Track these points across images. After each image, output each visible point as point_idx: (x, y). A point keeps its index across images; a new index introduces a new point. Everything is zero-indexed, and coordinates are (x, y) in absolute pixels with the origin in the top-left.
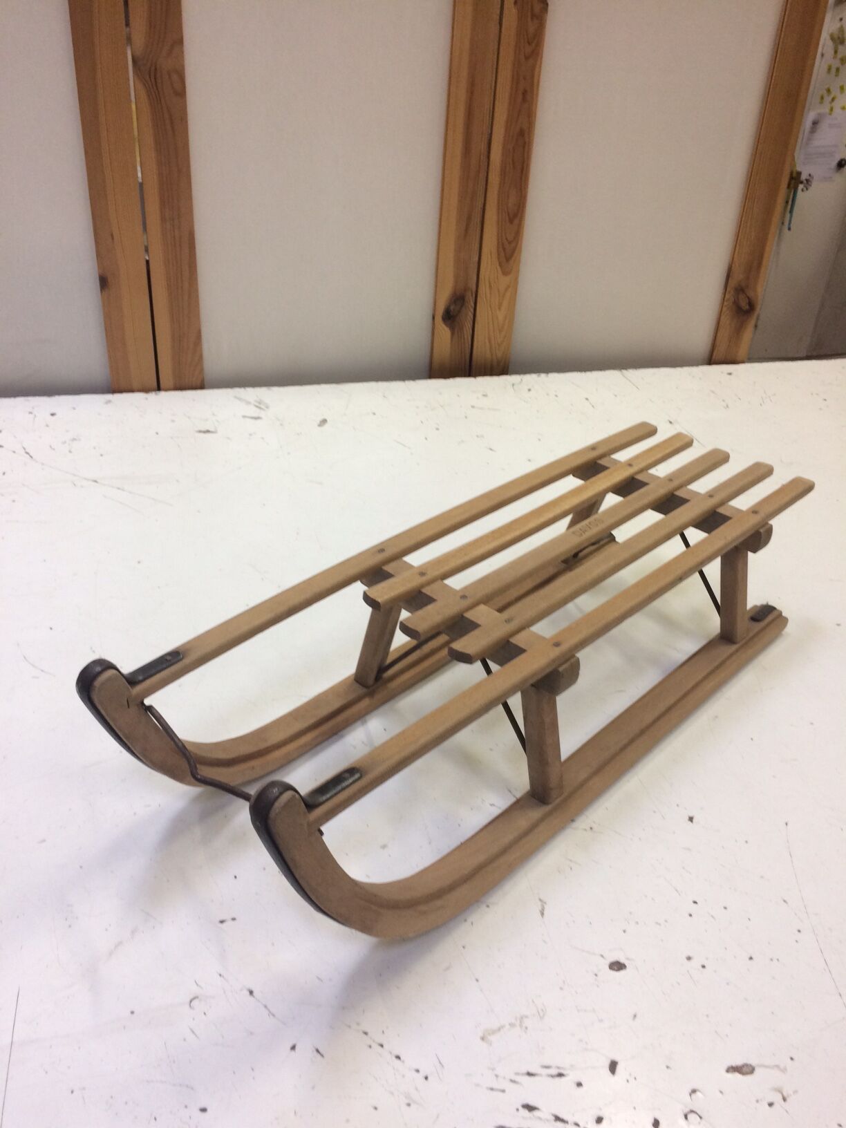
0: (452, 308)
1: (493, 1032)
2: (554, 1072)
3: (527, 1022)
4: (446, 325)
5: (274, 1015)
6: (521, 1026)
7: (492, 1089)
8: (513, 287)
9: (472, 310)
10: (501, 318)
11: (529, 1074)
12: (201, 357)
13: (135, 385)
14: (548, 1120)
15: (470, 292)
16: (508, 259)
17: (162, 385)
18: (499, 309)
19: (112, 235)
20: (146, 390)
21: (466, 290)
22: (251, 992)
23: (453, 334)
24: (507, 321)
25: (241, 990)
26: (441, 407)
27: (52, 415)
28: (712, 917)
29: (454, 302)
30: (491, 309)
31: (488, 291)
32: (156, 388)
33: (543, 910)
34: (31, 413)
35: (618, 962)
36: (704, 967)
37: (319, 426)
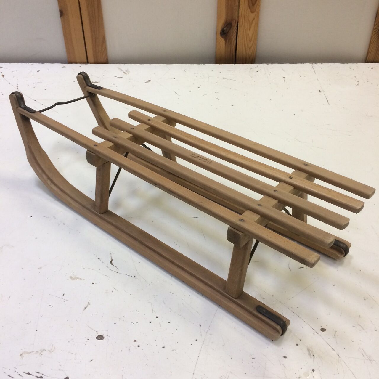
0: (225, 29)
1: (26, 353)
2: (39, 375)
3: (44, 353)
4: (222, 37)
6: (40, 353)
7: (9, 376)
8: (257, 19)
9: (236, 30)
10: (250, 34)
11: (29, 374)
12: (105, 49)
13: (78, 61)
15: (234, 21)
16: (253, 5)
17: (89, 61)
18: (250, 30)
20: (82, 63)
21: (232, 20)
23: (226, 43)
24: (253, 36)
26: (208, 77)
27: (38, 71)
28: (160, 325)
29: (226, 26)
30: (245, 30)
31: (243, 20)
32: (86, 62)
33: (87, 307)
34: (30, 70)
35: (102, 336)
36: (139, 346)
37: (145, 83)
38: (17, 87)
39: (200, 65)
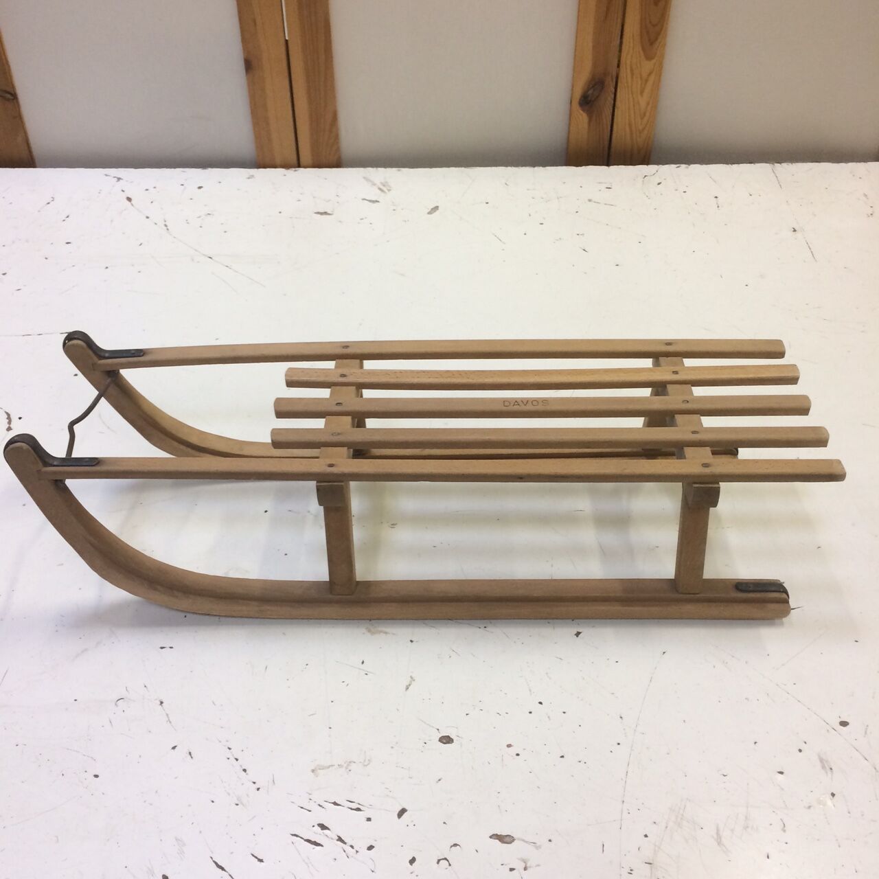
0: (590, 92)
1: (323, 768)
2: (354, 806)
3: (353, 766)
4: (583, 110)
5: (170, 722)
6: (346, 768)
7: (302, 808)
8: (658, 71)
9: (613, 96)
10: (643, 101)
11: (335, 804)
12: (337, 137)
13: (278, 161)
14: (332, 839)
15: (610, 77)
16: (652, 43)
17: (302, 163)
18: (642, 93)
19: (254, 21)
20: (287, 166)
21: (605, 74)
22: (162, 703)
23: (590, 121)
24: (649, 108)
25: (156, 699)
26: (558, 198)
27: (200, 188)
28: (549, 717)
29: (593, 87)
30: (632, 94)
31: (629, 76)
32: (297, 165)
33: (410, 685)
34: (182, 185)
35: (448, 737)
36: (518, 755)
37: (429, 213)
38: (166, 226)
39: (536, 168)
